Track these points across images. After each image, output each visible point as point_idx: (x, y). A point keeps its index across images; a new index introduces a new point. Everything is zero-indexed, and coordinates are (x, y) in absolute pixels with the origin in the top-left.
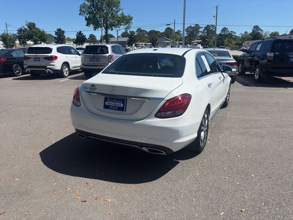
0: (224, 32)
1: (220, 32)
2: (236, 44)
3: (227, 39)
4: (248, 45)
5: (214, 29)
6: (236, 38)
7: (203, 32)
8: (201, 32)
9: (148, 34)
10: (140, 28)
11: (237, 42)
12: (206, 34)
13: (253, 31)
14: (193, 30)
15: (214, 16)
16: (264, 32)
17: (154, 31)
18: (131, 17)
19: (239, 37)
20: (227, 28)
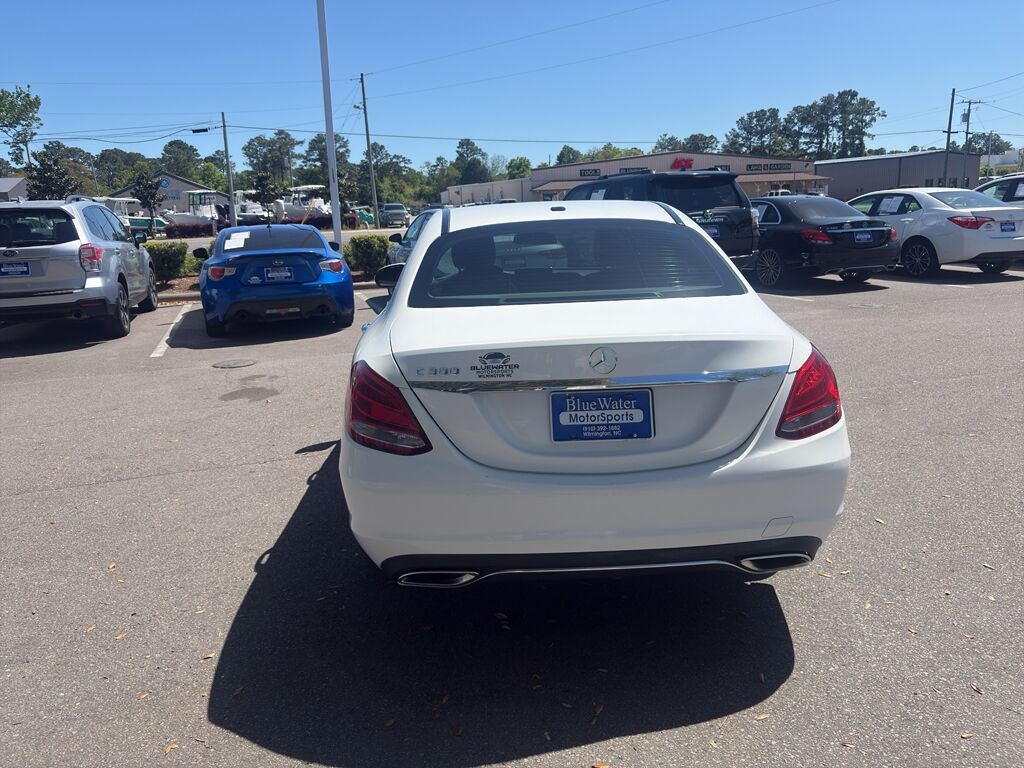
0: (376, 157)
1: (364, 158)
2: (419, 196)
3: (387, 180)
4: (459, 197)
5: (340, 147)
6: (412, 178)
7: (306, 159)
8: (299, 157)
9: (96, 164)
10: (58, 143)
11: (418, 189)
12: (318, 164)
13: (461, 155)
14: (270, 151)
15: (355, 107)
16: (489, 157)
17: (116, 151)
18: (32, 97)
19: (420, 175)
20: (383, 147)
